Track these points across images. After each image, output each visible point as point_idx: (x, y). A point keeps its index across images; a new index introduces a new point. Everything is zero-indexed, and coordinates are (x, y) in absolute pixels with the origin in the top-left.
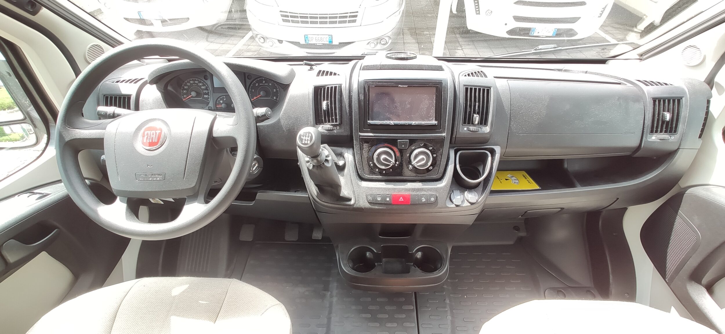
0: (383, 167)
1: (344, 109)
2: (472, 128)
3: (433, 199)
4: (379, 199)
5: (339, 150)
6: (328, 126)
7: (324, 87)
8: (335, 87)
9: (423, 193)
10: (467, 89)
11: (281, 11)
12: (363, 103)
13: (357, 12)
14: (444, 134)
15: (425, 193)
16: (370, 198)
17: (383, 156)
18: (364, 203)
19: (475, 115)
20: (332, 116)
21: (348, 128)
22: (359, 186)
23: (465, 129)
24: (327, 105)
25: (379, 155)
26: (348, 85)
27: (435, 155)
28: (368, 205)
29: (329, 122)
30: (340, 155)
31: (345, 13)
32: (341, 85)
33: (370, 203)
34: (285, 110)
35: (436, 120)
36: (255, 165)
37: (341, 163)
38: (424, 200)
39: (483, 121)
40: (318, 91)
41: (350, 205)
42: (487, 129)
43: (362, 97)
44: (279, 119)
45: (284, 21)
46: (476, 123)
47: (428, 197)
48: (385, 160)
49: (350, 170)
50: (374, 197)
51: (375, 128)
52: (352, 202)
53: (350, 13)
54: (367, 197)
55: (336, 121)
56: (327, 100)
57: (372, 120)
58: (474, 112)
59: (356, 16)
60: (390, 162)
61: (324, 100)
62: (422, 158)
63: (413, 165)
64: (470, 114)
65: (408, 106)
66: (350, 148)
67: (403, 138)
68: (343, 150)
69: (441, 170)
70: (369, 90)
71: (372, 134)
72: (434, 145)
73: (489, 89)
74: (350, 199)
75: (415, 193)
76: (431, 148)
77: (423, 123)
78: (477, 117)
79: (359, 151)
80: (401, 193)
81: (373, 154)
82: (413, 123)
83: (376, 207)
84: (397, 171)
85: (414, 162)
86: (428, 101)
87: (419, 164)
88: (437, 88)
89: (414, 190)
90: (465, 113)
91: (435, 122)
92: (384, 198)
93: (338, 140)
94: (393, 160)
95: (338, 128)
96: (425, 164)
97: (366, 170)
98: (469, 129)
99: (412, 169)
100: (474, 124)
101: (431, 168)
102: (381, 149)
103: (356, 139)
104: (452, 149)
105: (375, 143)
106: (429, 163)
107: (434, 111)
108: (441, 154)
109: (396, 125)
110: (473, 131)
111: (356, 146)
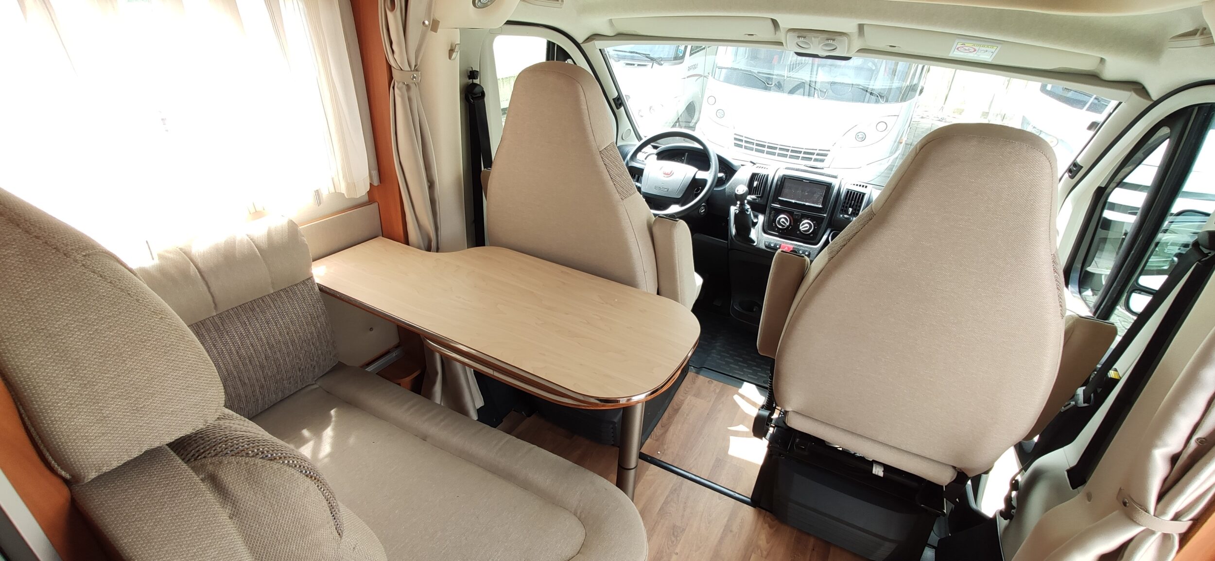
0: (781, 227)
1: (766, 189)
2: (846, 216)
3: (806, 254)
4: (772, 245)
5: (756, 213)
6: (754, 197)
7: (758, 174)
8: (764, 175)
9: (801, 248)
10: (848, 191)
11: (735, 134)
12: (778, 187)
13: (829, 151)
14: (825, 215)
15: (803, 248)
16: (767, 244)
17: (782, 220)
18: (762, 246)
19: (850, 209)
20: (758, 192)
21: (766, 200)
22: (762, 235)
23: (841, 216)
24: (757, 185)
25: (780, 219)
26: (772, 176)
27: (816, 227)
28: (764, 247)
29: (755, 194)
30: (756, 217)
31: (812, 149)
32: (768, 176)
33: (766, 247)
34: (731, 184)
35: (822, 205)
36: (703, 209)
37: (755, 221)
38: (801, 252)
39: (855, 214)
40: (754, 177)
41: (753, 245)
43: (779, 183)
44: (725, 188)
45: (736, 145)
46: (850, 213)
47: (804, 251)
48: (783, 222)
49: (760, 225)
50: (769, 244)
51: (782, 203)
52: (755, 244)
54: (765, 243)
55: (759, 194)
56: (758, 181)
57: (782, 197)
58: (850, 207)
59: (826, 155)
60: (785, 224)
61: (756, 181)
62: (807, 227)
63: (800, 230)
64: (846, 207)
65: (807, 194)
66: (763, 213)
67: (797, 212)
68: (759, 214)
69: (818, 238)
70: (784, 179)
71: (779, 206)
72: (818, 221)
73: (864, 194)
74: (754, 242)
75: (796, 247)
76: (815, 222)
77: (813, 205)
78: (851, 209)
79: (768, 215)
80: (788, 245)
81: (777, 218)
82: (807, 204)
83: (769, 250)
84: (789, 233)
85: (801, 228)
86: (820, 194)
87: (803, 231)
88: (828, 187)
89: (796, 245)
90: (843, 206)
91: (820, 206)
92: (776, 245)
93: (758, 208)
94: (788, 224)
95: (760, 199)
96: (808, 231)
97: (769, 227)
98: (843, 216)
99: (798, 232)
100: (848, 214)
101: (812, 235)
102: (782, 216)
103: (769, 208)
104: (830, 228)
105: (778, 212)
106: (811, 231)
107: (821, 200)
108: (820, 228)
109: (795, 203)
110: (846, 218)
111: (767, 212)
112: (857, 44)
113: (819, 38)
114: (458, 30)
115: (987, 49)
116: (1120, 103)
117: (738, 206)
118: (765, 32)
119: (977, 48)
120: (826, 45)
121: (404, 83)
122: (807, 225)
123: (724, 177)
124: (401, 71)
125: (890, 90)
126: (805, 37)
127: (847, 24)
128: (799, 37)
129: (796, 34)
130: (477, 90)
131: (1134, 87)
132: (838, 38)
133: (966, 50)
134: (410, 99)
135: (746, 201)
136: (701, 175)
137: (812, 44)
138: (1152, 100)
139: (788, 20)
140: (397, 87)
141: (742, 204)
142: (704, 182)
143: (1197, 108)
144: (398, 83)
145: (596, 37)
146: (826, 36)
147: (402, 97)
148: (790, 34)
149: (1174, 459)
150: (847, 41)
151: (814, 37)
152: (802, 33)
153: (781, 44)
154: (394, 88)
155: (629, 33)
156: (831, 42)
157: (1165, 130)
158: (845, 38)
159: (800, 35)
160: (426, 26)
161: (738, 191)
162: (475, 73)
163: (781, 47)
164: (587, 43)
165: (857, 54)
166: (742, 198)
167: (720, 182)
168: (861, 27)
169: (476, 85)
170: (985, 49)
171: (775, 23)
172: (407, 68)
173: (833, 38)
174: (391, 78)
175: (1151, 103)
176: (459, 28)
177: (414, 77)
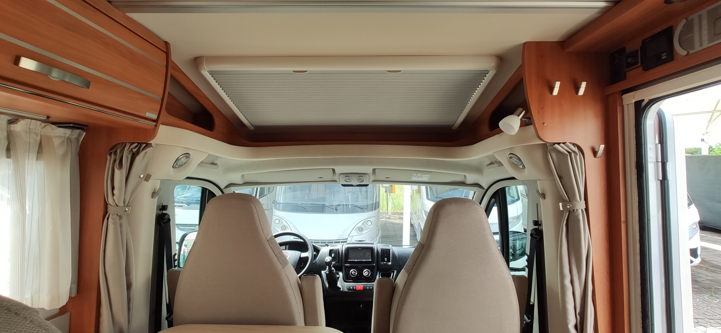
0: (353, 276)
1: (340, 256)
2: (384, 263)
3: (371, 288)
4: (351, 288)
6: (334, 263)
7: (333, 250)
8: (337, 249)
9: (367, 285)
10: (382, 250)
12: (346, 254)
13: (347, 239)
14: (374, 264)
16: (348, 288)
17: (353, 272)
18: (346, 290)
20: (335, 259)
21: (341, 263)
22: (344, 284)
24: (334, 255)
25: (352, 272)
26: (341, 249)
27: (372, 272)
29: (335, 261)
30: (338, 274)
32: (339, 249)
33: (348, 290)
34: (319, 258)
37: (338, 276)
38: (368, 288)
39: (388, 261)
40: (331, 251)
42: (390, 263)
43: (346, 252)
44: (316, 261)
46: (386, 261)
47: (369, 287)
48: (354, 273)
49: (341, 278)
50: (350, 287)
51: (350, 262)
52: (341, 290)
53: (342, 239)
54: (347, 288)
55: (337, 261)
56: (334, 253)
57: (349, 260)
60: (355, 274)
61: (333, 253)
62: (367, 273)
63: (364, 276)
64: (383, 258)
65: (362, 255)
66: (341, 271)
67: (360, 266)
68: (339, 272)
69: (374, 277)
70: (348, 250)
71: (349, 265)
72: (371, 268)
73: (389, 250)
74: (341, 289)
75: (365, 286)
76: (370, 270)
77: (367, 260)
78: (386, 259)
79: (344, 271)
80: (359, 286)
81: (349, 272)
82: (363, 260)
83: (350, 291)
84: (359, 278)
85: (364, 274)
86: (369, 254)
87: (366, 276)
88: (372, 249)
89: (364, 284)
90: (382, 258)
91: (371, 260)
92: (353, 287)
93: (339, 269)
94: (357, 274)
95: (337, 263)
96: (368, 275)
97: (347, 278)
98: (383, 263)
99: (363, 277)
100: (385, 262)
101: (371, 277)
102: (352, 270)
103: (344, 267)
104: (378, 271)
105: (350, 268)
106: (370, 275)
107: (370, 257)
108: (374, 272)
109: (357, 261)
110: (385, 264)
111: (343, 270)
112: (372, 178)
113: (356, 177)
114: (160, 181)
115: (426, 175)
116: (475, 192)
117: (327, 269)
118: (328, 175)
119: (422, 175)
120: (359, 179)
121: (118, 215)
122: (366, 272)
123: (316, 254)
124: (117, 207)
125: (368, 205)
126: (348, 177)
127: (368, 169)
128: (346, 177)
129: (344, 176)
130: (166, 217)
131: (478, 185)
132: (364, 176)
133: (418, 176)
134: (121, 225)
135: (332, 266)
136: (304, 255)
137: (352, 179)
138: (485, 189)
139: (340, 169)
140: (112, 218)
141: (330, 268)
142: (307, 258)
143: (500, 190)
144: (113, 215)
145: (232, 185)
146: (358, 175)
147: (115, 224)
148: (341, 176)
149: (576, 327)
150: (368, 177)
151: (353, 176)
152: (347, 175)
153: (336, 181)
154: (108, 219)
155: (252, 182)
156: (361, 178)
157: (493, 200)
158: (367, 175)
159: (346, 176)
160: (141, 178)
161: (327, 260)
162: (166, 207)
163: (336, 182)
164: (226, 188)
165: (372, 182)
166: (329, 264)
167: (315, 257)
168: (374, 170)
169: (166, 214)
170: (425, 175)
171: (334, 170)
172: (122, 204)
173: (362, 176)
174: (106, 212)
175: (485, 190)
176: (160, 180)
177: (126, 211)
